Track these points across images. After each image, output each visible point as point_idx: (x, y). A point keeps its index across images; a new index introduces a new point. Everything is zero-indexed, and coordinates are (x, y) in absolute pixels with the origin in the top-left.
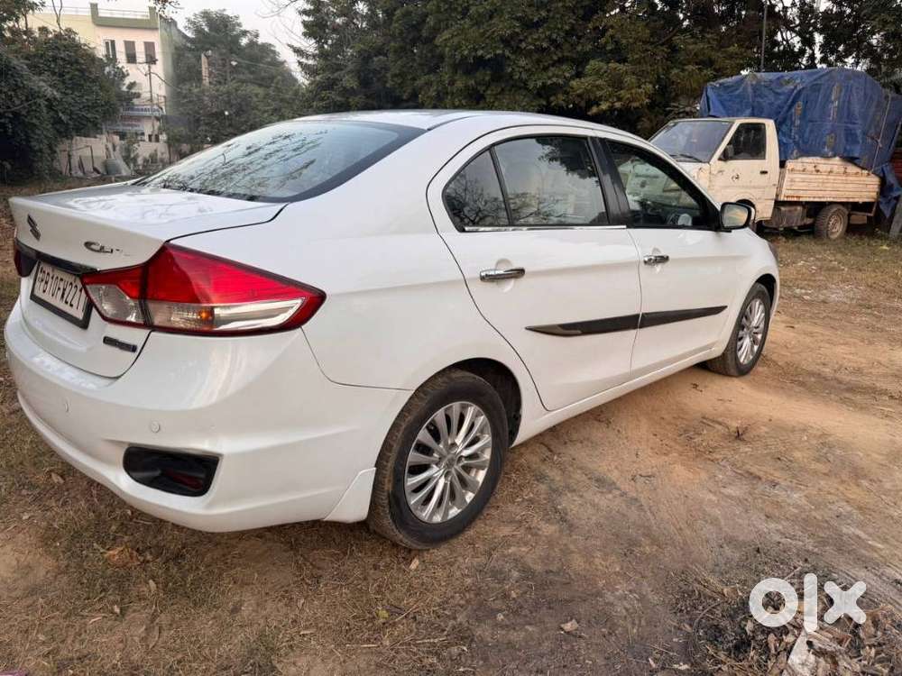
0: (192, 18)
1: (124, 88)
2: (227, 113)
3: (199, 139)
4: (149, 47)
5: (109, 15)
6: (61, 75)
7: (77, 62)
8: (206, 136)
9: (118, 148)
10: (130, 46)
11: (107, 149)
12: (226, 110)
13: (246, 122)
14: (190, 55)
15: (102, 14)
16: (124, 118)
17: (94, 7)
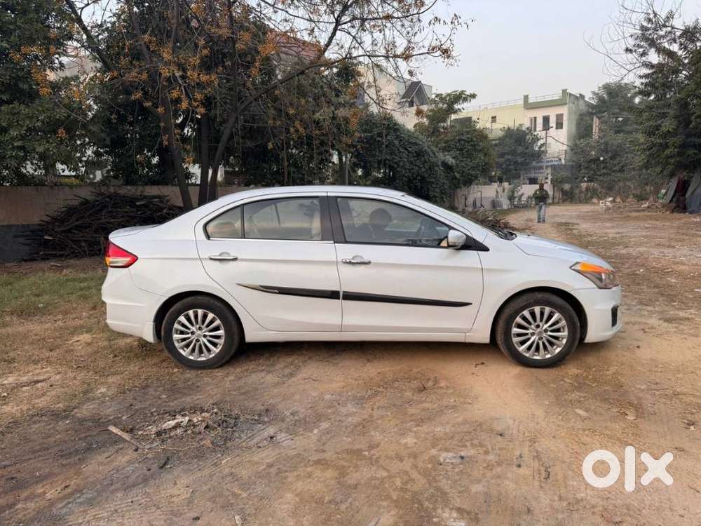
0: (596, 90)
1: (537, 149)
2: (602, 159)
3: (578, 180)
4: (560, 117)
5: (534, 101)
6: (461, 150)
7: (472, 141)
8: (584, 177)
9: (506, 191)
10: (546, 120)
11: (497, 192)
12: (601, 156)
13: (618, 164)
14: (588, 118)
15: (531, 101)
16: (534, 168)
17: (526, 97)
